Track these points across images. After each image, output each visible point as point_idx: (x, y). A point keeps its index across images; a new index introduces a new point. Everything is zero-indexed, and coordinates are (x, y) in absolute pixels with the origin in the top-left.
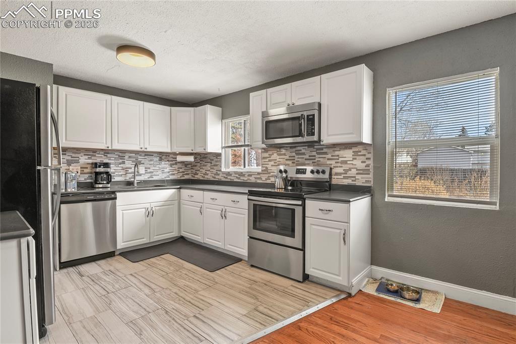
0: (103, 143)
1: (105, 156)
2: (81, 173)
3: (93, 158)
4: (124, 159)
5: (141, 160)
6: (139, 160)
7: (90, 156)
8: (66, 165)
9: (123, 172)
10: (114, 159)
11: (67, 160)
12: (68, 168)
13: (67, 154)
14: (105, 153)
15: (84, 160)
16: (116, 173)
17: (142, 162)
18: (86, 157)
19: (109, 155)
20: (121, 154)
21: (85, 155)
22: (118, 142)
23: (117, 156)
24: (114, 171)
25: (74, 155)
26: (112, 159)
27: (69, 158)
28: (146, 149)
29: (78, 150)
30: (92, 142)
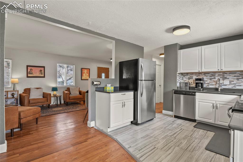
0: (197, 69)
1: (204, 75)
2: (193, 83)
3: (199, 76)
4: (215, 76)
5: (226, 76)
6: (225, 76)
7: (197, 76)
8: (188, 79)
9: (214, 83)
10: (209, 76)
11: (188, 78)
12: (188, 81)
13: (188, 75)
14: (204, 74)
15: (195, 77)
16: (210, 84)
17: (227, 78)
18: (196, 76)
19: (206, 75)
20: (213, 74)
21: (195, 75)
22: (205, 68)
23: (211, 75)
24: (209, 82)
25: (191, 75)
26: (208, 76)
27: (189, 77)
28: (222, 70)
29: (192, 73)
30: (191, 70)
